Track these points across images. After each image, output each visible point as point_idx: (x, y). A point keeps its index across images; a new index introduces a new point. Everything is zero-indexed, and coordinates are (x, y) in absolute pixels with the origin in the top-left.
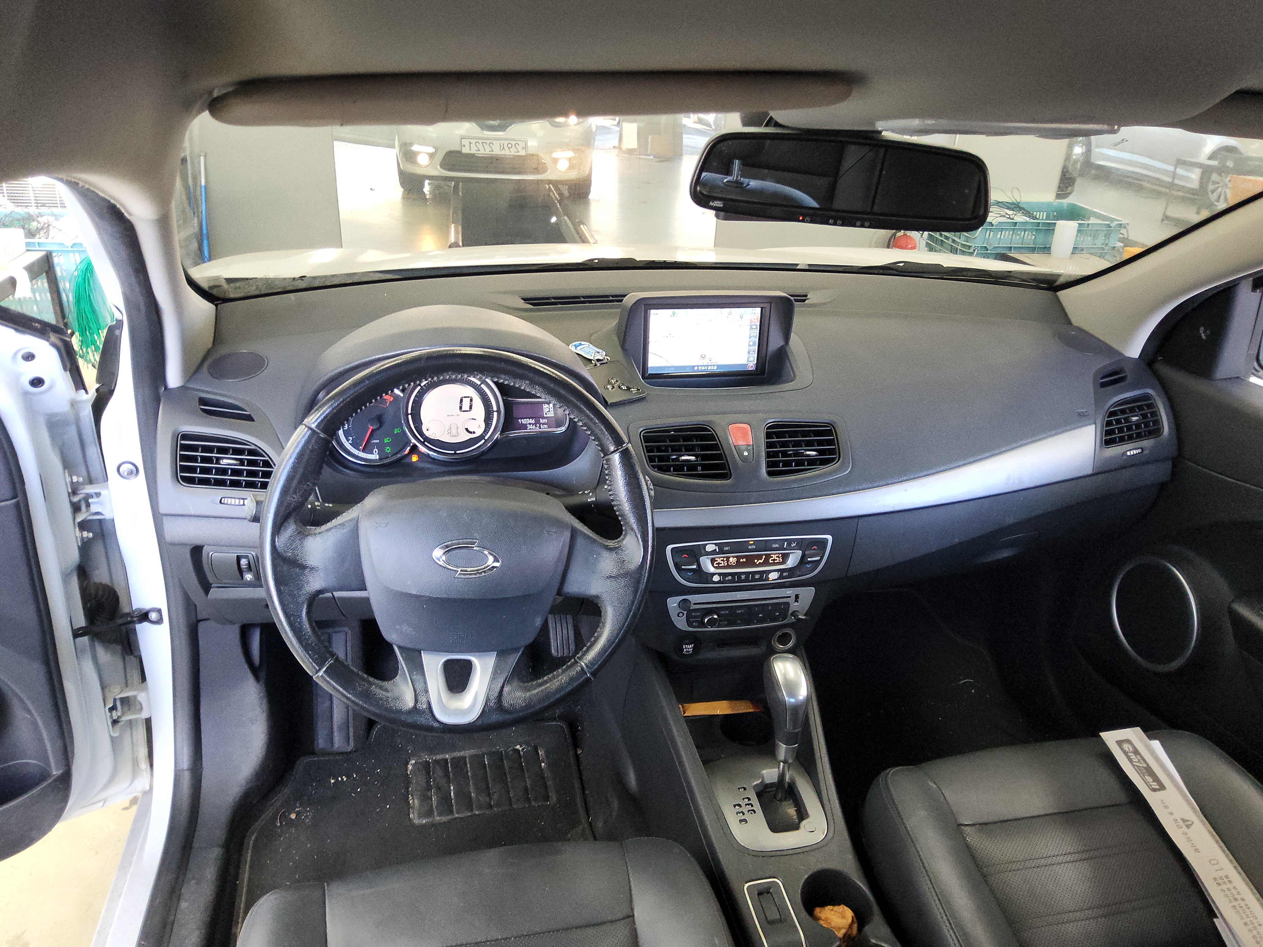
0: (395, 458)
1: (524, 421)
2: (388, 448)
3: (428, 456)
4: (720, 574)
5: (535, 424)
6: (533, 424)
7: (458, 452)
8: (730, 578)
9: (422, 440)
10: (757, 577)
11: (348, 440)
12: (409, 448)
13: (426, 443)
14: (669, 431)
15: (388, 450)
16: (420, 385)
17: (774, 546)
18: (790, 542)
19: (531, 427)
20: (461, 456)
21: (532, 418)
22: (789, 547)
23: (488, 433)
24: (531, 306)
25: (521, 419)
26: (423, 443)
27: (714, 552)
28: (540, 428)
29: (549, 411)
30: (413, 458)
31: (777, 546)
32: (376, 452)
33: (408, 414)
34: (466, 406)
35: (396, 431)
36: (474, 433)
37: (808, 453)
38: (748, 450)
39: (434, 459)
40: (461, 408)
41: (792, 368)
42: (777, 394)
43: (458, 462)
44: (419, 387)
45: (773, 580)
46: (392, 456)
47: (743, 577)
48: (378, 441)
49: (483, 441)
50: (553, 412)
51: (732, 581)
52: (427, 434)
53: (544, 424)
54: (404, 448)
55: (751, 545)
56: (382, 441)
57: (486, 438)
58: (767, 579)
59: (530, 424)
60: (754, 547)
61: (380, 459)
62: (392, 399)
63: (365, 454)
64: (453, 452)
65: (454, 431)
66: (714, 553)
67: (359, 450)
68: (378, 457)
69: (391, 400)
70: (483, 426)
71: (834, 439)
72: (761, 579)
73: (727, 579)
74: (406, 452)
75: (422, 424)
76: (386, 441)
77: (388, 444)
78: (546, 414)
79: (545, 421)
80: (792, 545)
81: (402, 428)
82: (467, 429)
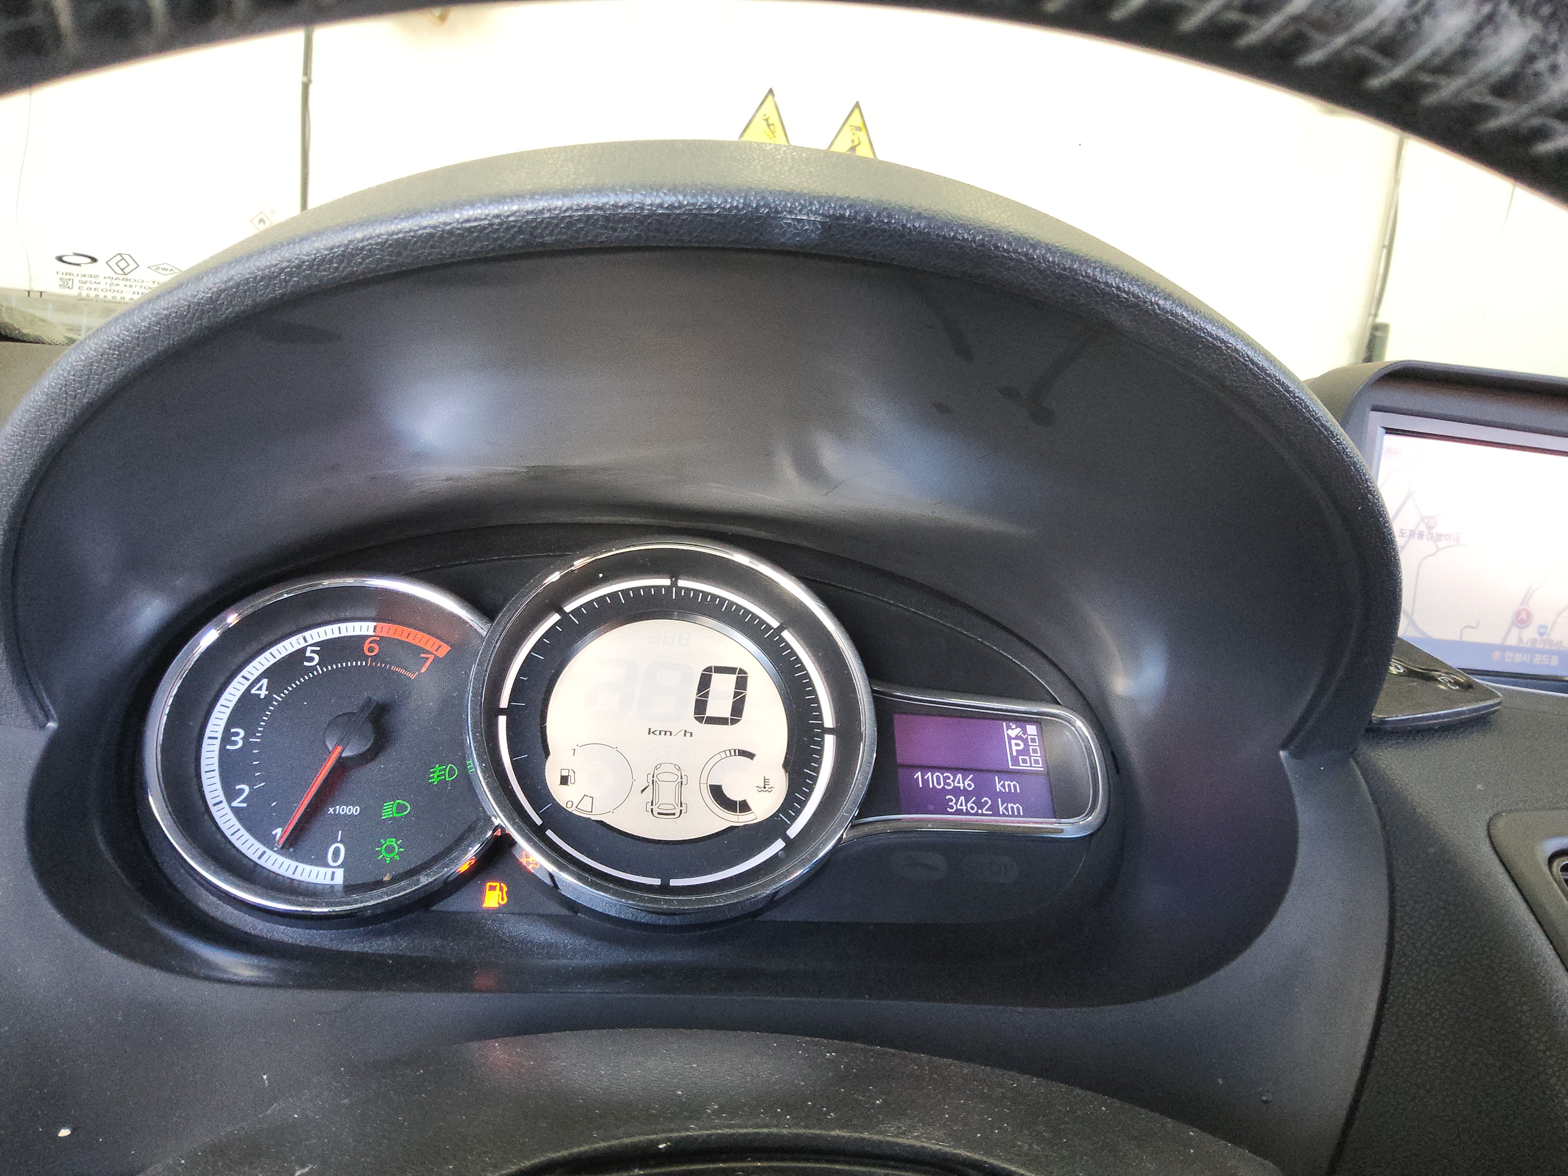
0: (406, 889)
1: (934, 779)
2: (392, 842)
3: (553, 888)
5: (976, 795)
6: (967, 795)
7: (674, 882)
9: (539, 821)
11: (230, 794)
12: (473, 851)
13: (549, 833)
15: (390, 849)
16: (560, 610)
19: (961, 803)
20: (690, 903)
21: (965, 771)
23: (798, 812)
25: (925, 768)
26: (537, 834)
28: (996, 813)
29: (1025, 752)
30: (489, 894)
32: (337, 852)
33: (492, 711)
34: (719, 705)
35: (438, 774)
36: (744, 807)
39: (572, 906)
40: (700, 707)
43: (676, 929)
44: (556, 617)
46: (395, 880)
48: (355, 810)
49: (778, 845)
50: (1038, 756)
52: (563, 796)
53: (1008, 797)
54: (458, 843)
56: (371, 812)
57: (793, 831)
59: (956, 792)
61: (350, 888)
62: (445, 649)
63: (288, 862)
64: (657, 882)
65: (667, 797)
67: (266, 839)
68: (339, 878)
69: (441, 653)
70: (780, 783)
74: (464, 866)
75: (547, 753)
76: (389, 810)
77: (396, 828)
78: (1015, 761)
79: (1011, 785)
81: (463, 766)
82: (717, 793)
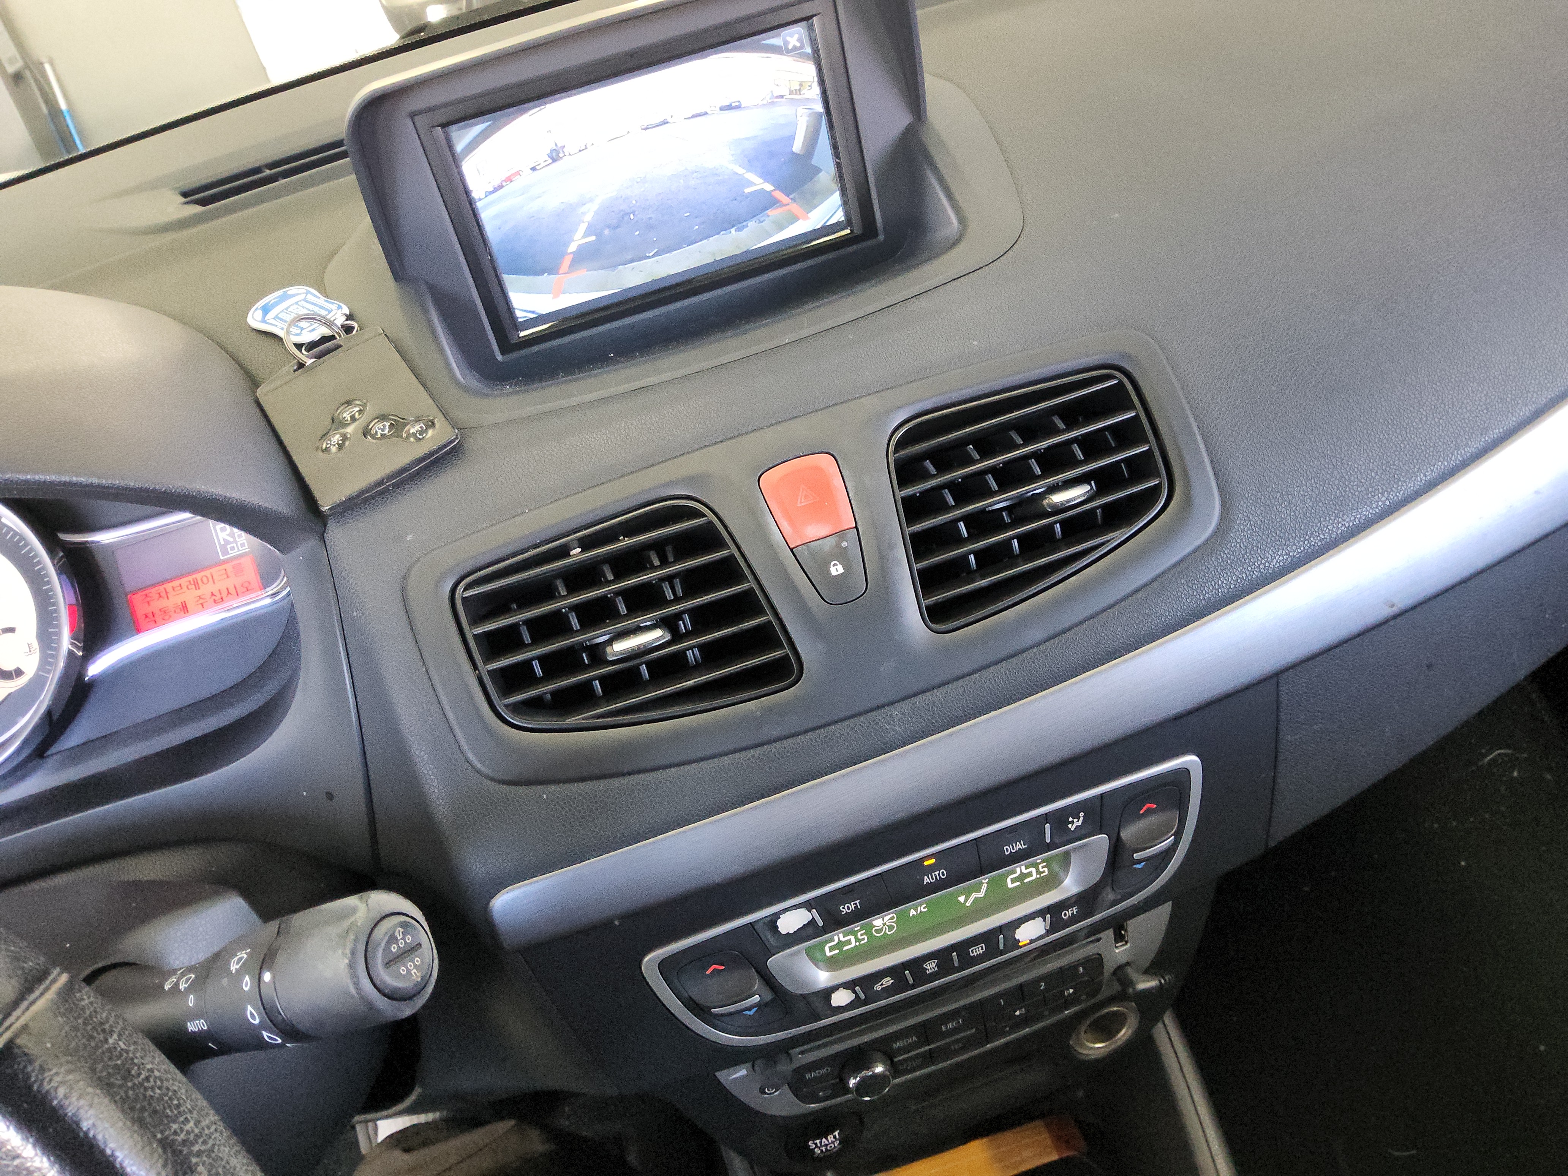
4: (849, 985)
8: (888, 981)
10: (977, 951)
14: (563, 552)
17: (1008, 850)
18: (1059, 819)
22: (1063, 835)
24: (198, 209)
27: (807, 932)
31: (1020, 846)
36: (19, 672)
37: (1058, 498)
38: (842, 555)
41: (950, 196)
42: (916, 305)
45: (1032, 941)
47: (931, 967)
51: (900, 985)
55: (932, 869)
58: (1016, 944)
60: (941, 874)
66: (810, 930)
71: (1137, 417)
72: (992, 951)
73: (878, 987)
78: (225, 552)
80: (1072, 827)
